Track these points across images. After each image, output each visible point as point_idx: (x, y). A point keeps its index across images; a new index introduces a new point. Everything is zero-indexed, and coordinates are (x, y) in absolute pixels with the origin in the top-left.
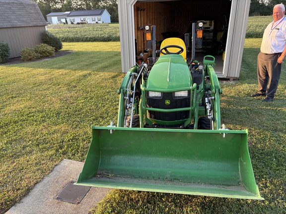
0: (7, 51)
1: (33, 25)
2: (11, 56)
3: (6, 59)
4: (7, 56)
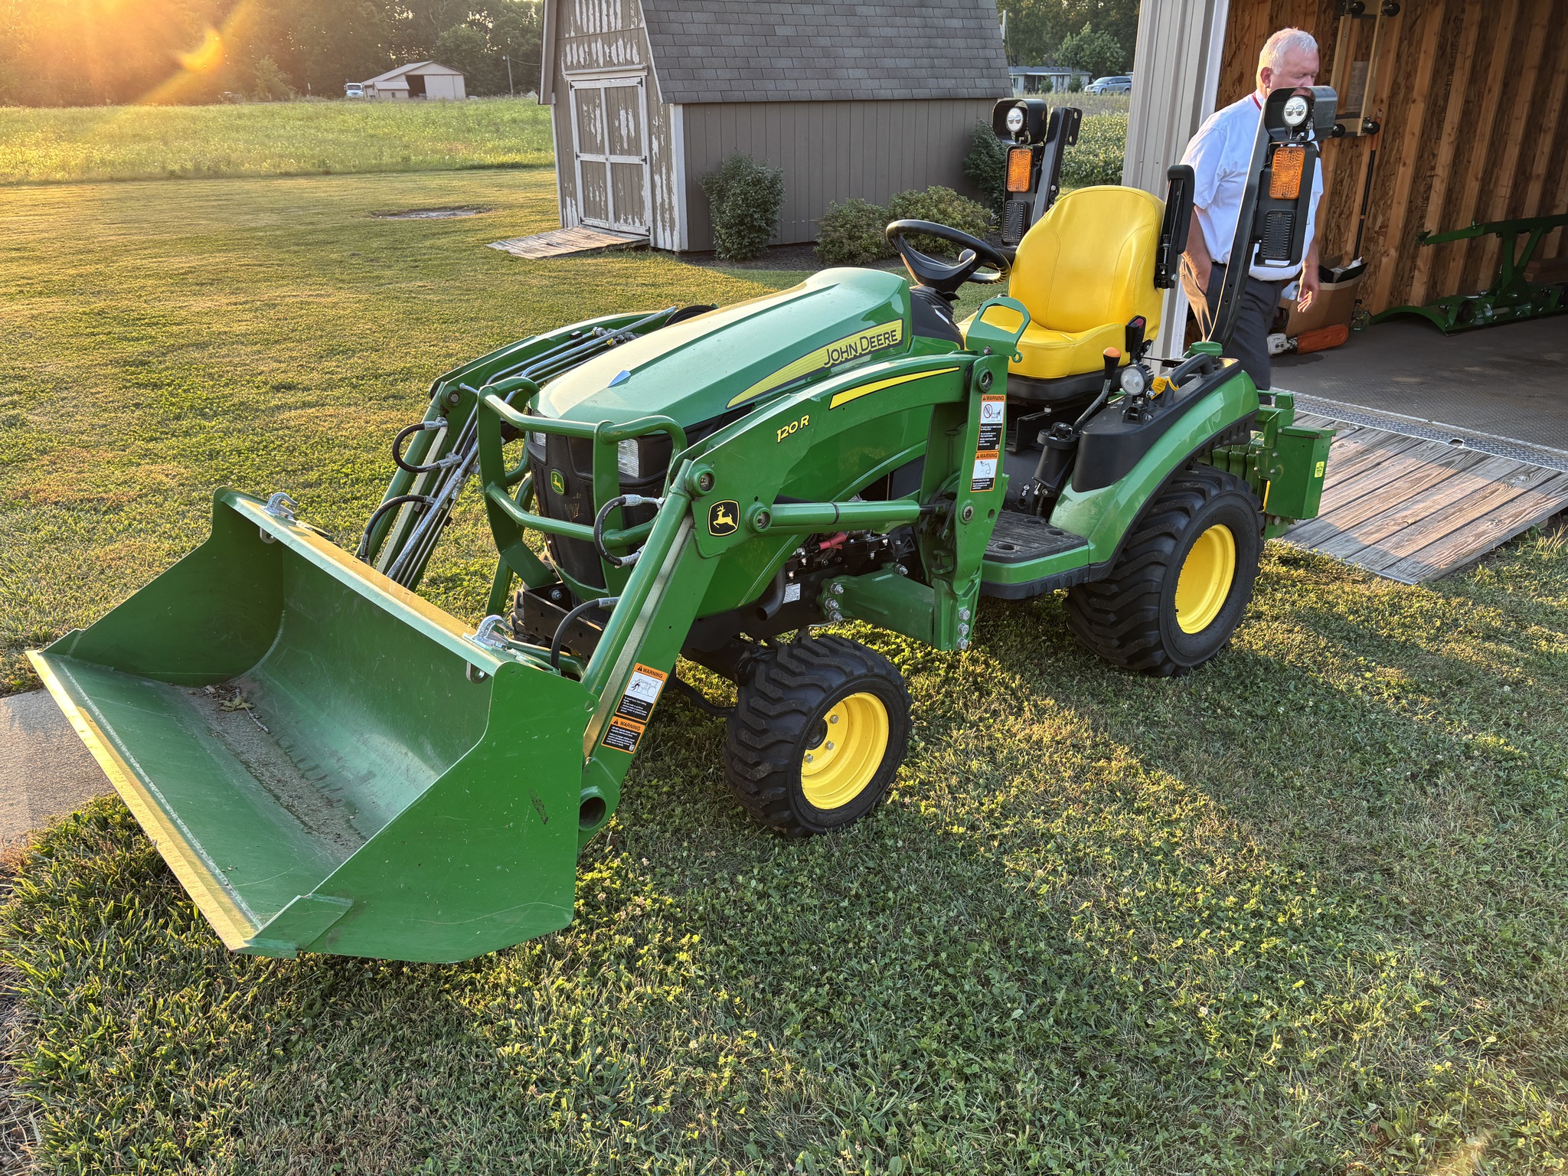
4: (760, 229)
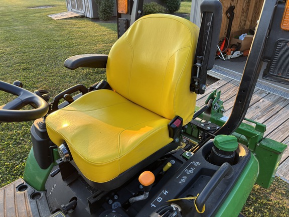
4: (109, 13)
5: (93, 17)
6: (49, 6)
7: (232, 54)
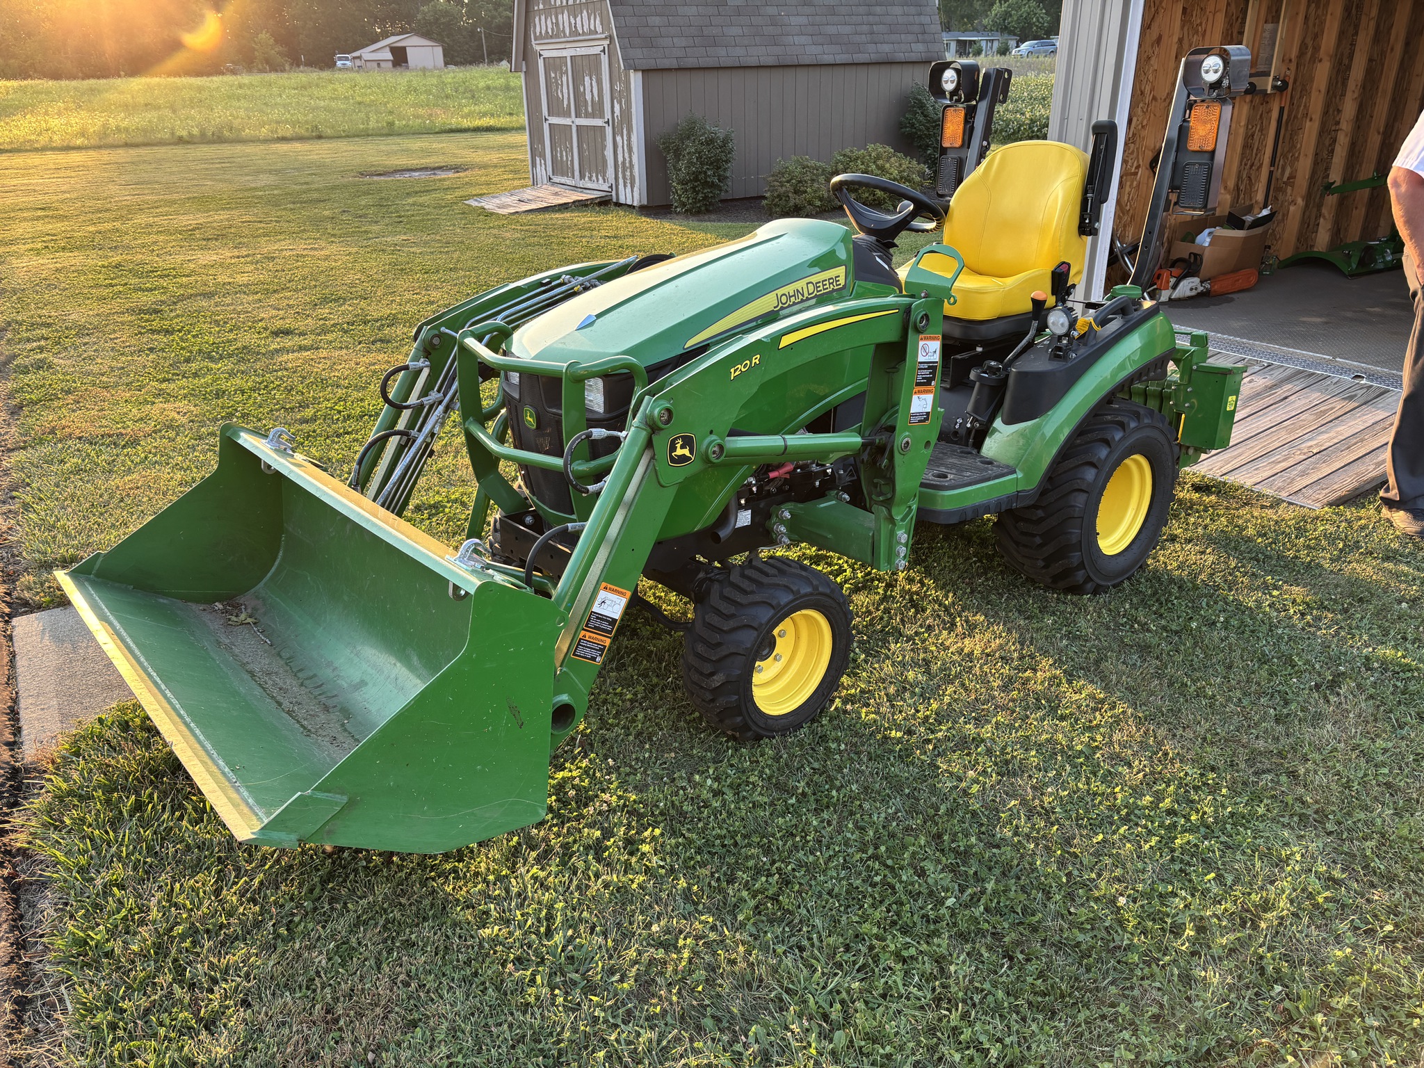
0: (718, 164)
1: (874, 58)
2: (735, 187)
3: (705, 198)
4: (713, 185)
5: (645, 202)
6: (440, 168)
7: (1175, 287)
